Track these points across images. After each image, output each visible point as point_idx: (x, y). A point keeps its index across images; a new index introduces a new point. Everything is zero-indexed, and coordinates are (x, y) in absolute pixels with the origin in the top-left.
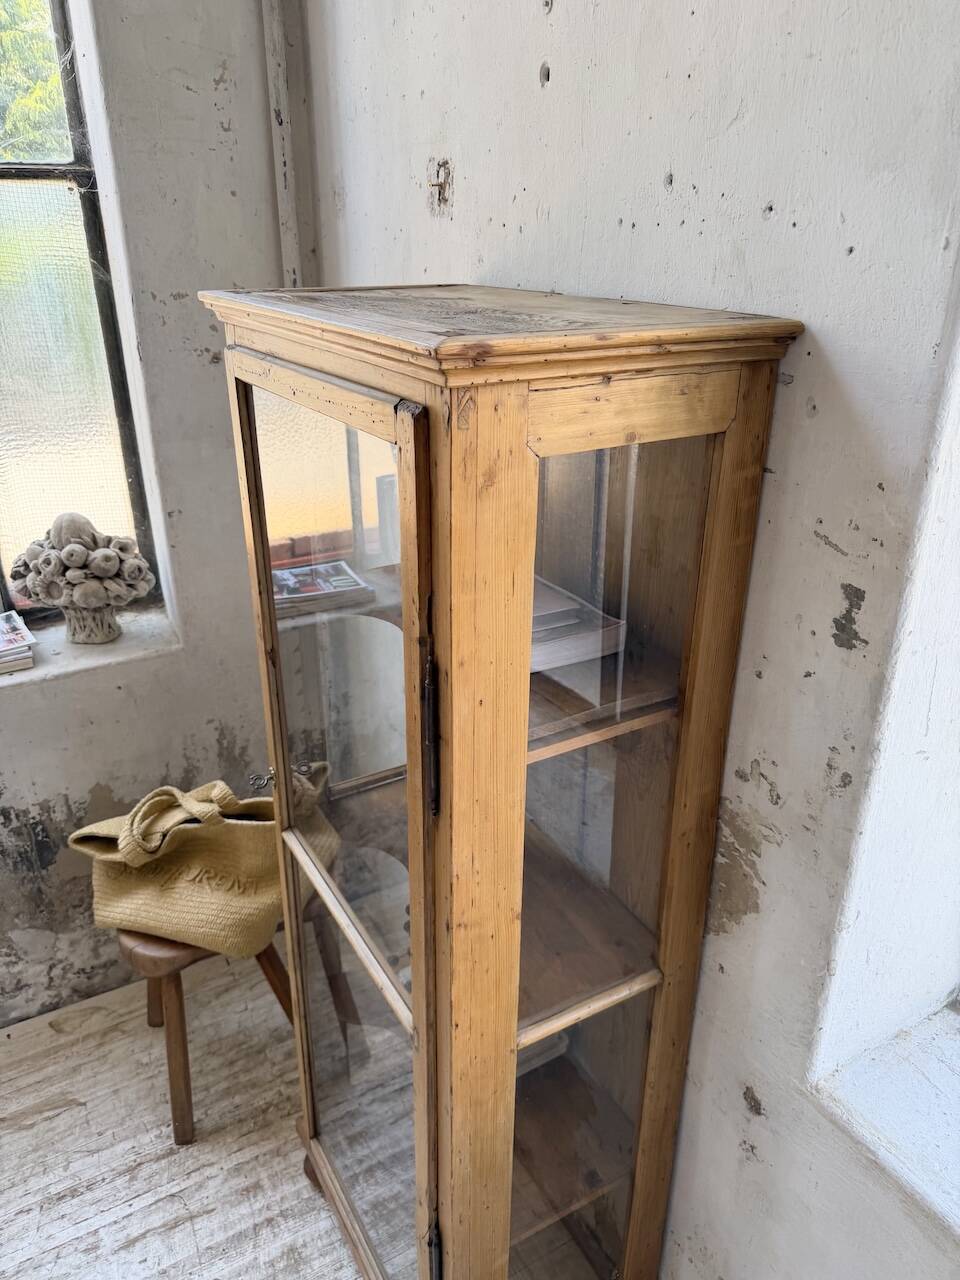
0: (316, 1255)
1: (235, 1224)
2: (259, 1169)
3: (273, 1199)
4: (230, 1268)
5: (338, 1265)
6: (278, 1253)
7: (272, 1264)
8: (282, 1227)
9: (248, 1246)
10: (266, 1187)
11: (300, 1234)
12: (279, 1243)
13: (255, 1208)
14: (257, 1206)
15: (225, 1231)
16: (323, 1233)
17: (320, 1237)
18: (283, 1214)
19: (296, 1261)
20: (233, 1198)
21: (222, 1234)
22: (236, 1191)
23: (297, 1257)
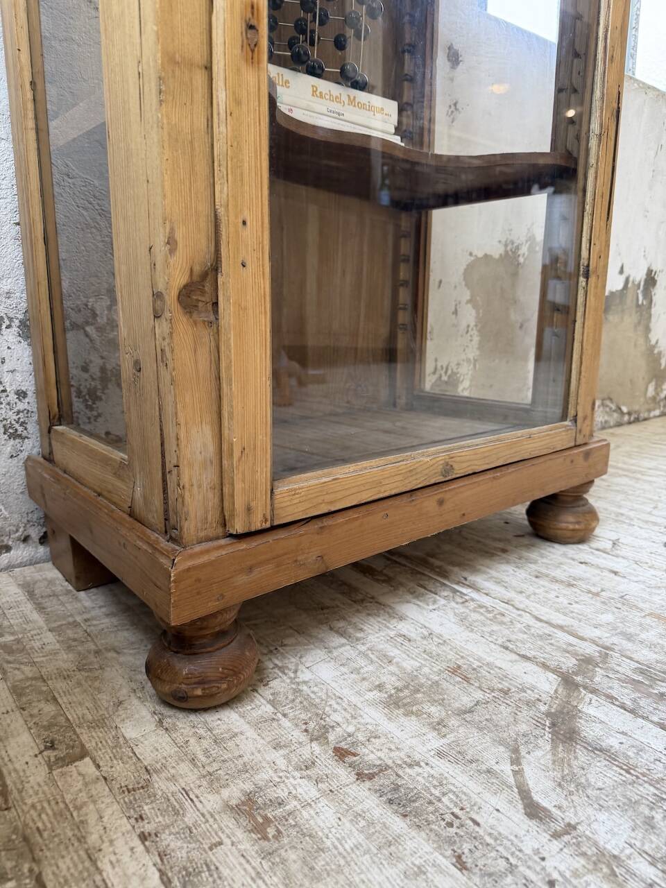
0: (392, 668)
1: (371, 823)
2: (190, 817)
3: (282, 763)
4: (487, 796)
5: (400, 640)
6: (412, 724)
7: (439, 726)
8: (351, 729)
9: (415, 778)
10: (248, 787)
11: (354, 699)
12: (386, 726)
13: (314, 793)
14: (307, 790)
15: (395, 841)
16: (343, 669)
17: (357, 671)
18: (320, 736)
19: (418, 691)
20: (292, 856)
21: (410, 845)
22: (267, 855)
23: (406, 692)
